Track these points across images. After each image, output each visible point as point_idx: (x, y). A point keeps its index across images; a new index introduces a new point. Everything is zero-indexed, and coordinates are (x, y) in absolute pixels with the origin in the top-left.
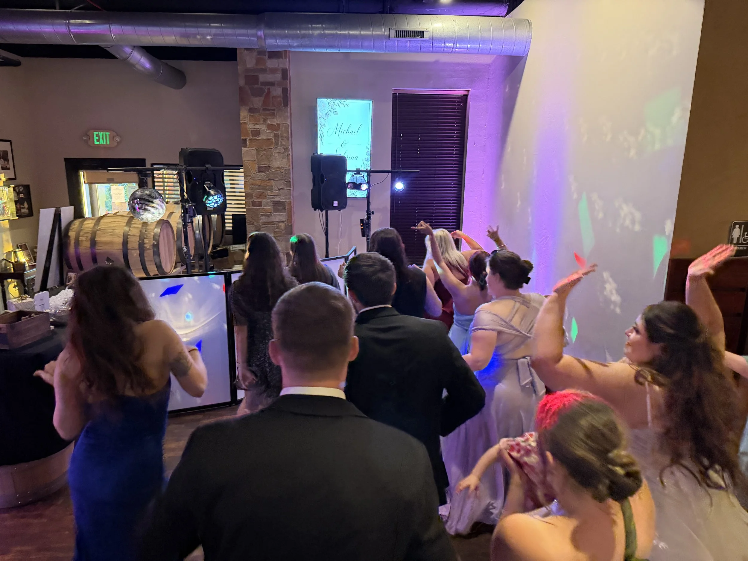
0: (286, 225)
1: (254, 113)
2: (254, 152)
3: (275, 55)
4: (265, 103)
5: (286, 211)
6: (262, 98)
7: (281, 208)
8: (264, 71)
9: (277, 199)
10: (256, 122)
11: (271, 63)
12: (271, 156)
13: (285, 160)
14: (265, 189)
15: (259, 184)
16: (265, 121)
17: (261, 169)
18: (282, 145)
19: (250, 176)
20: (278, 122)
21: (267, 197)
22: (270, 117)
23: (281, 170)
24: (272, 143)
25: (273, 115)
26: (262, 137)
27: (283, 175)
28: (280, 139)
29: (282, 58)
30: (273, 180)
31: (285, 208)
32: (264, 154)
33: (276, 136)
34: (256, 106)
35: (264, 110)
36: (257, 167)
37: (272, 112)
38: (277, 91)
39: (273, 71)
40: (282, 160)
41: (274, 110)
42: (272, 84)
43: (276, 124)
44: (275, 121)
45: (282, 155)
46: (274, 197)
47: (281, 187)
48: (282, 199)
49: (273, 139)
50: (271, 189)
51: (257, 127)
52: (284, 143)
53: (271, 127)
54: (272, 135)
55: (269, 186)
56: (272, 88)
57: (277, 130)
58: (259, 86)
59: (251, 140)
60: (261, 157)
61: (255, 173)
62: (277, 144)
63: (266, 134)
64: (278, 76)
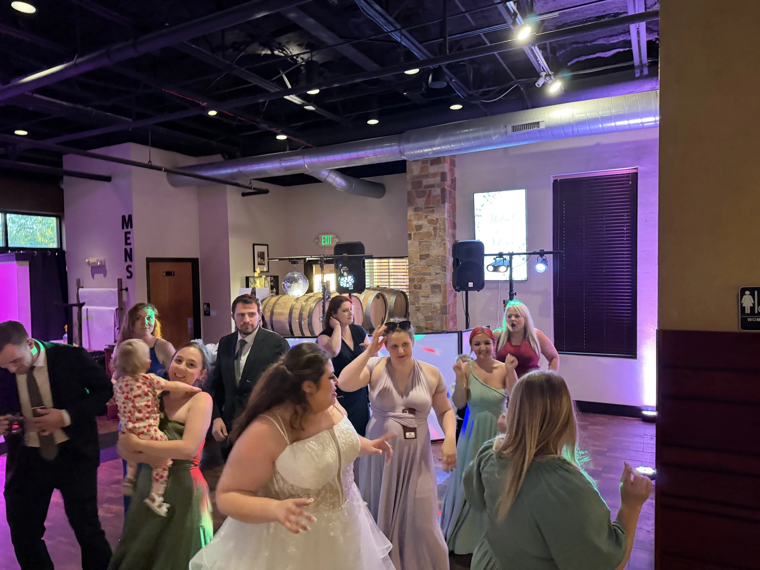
0: (441, 306)
1: (418, 211)
2: (417, 243)
3: (436, 161)
4: (427, 202)
5: (442, 293)
6: (424, 199)
7: (437, 290)
8: (427, 176)
9: (434, 282)
10: (420, 219)
11: (433, 169)
12: (430, 246)
13: (442, 249)
14: (425, 274)
15: (420, 270)
16: (426, 217)
17: (422, 257)
18: (440, 236)
19: (413, 263)
20: (437, 217)
21: (426, 280)
22: (430, 214)
23: (438, 257)
24: (431, 235)
25: (433, 211)
26: (424, 230)
27: (439, 262)
28: (438, 230)
29: (441, 163)
30: (431, 266)
31: (441, 290)
32: (425, 244)
33: (435, 229)
34: (420, 206)
35: (426, 208)
36: (418, 256)
37: (433, 209)
38: (437, 192)
39: (434, 175)
40: (439, 249)
41: (434, 207)
42: (433, 186)
43: (434, 219)
44: (434, 216)
45: (439, 244)
46: (432, 280)
47: (437, 272)
48: (438, 282)
49: (433, 231)
50: (430, 274)
51: (420, 223)
52: (441, 234)
53: (431, 222)
54: (432, 228)
55: (428, 271)
56: (432, 189)
57: (436, 224)
58: (422, 189)
59: (415, 234)
60: (423, 247)
61: (417, 261)
62: (435, 235)
63: (427, 228)
64: (438, 179)
